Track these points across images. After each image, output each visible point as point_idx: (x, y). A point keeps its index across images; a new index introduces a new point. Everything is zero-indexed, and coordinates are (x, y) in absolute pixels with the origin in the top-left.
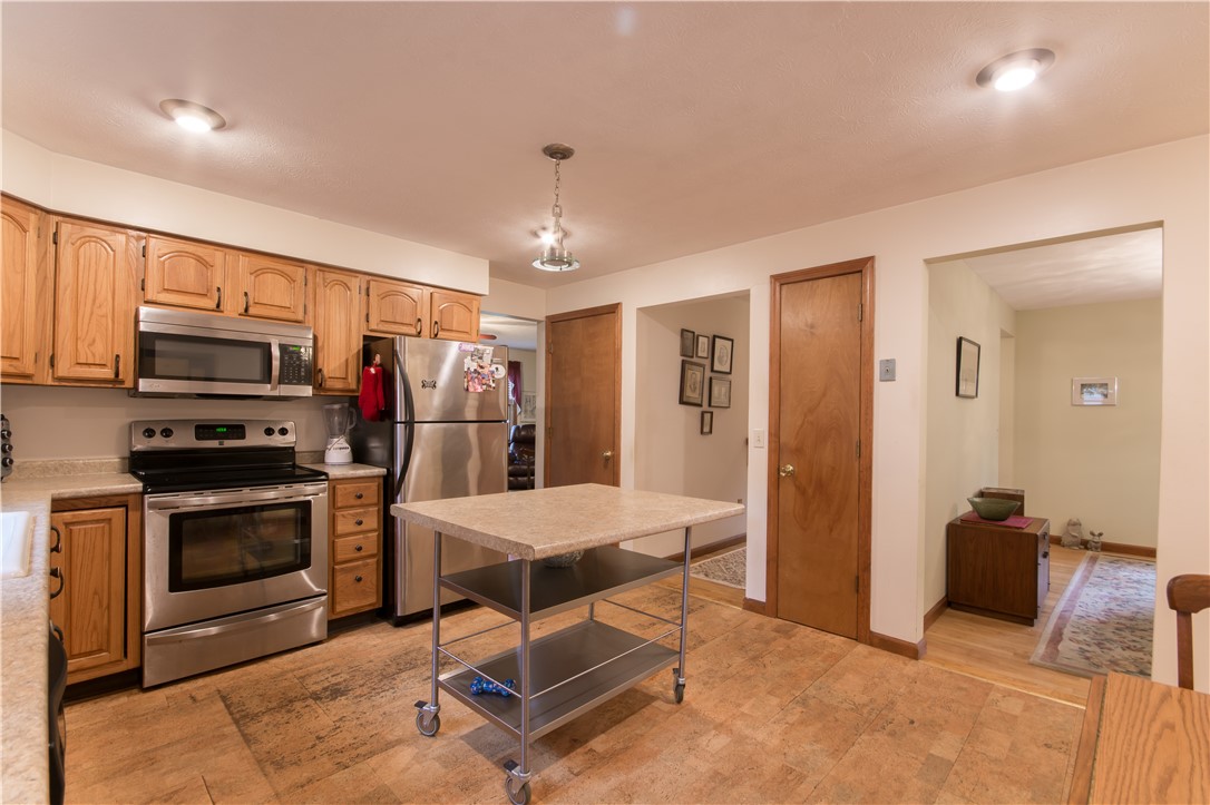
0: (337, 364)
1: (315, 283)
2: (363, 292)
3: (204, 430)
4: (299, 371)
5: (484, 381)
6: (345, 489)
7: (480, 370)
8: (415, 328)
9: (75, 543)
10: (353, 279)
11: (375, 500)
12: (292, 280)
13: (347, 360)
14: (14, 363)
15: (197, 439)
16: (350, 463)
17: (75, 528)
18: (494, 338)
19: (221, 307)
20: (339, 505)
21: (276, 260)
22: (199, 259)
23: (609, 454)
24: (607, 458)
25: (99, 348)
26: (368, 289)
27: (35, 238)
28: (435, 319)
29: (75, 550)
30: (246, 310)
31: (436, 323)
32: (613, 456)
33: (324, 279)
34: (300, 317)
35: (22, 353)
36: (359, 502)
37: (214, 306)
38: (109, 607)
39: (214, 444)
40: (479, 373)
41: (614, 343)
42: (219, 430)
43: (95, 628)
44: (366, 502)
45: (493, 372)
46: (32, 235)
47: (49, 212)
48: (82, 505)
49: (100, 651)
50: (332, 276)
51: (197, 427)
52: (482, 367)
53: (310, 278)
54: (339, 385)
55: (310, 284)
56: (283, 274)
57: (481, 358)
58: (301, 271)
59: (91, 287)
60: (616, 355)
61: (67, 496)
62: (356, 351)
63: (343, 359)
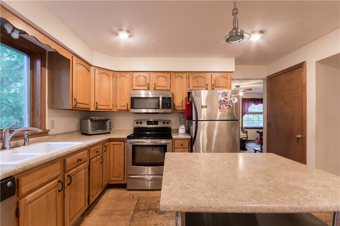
0: (180, 102)
1: (173, 78)
2: (188, 78)
3: (149, 123)
4: (168, 105)
5: (228, 104)
6: (178, 142)
7: (226, 100)
8: (206, 88)
9: (114, 149)
10: (184, 74)
11: (187, 147)
12: (166, 78)
13: (182, 101)
14: (108, 107)
15: (147, 125)
16: (185, 133)
17: (115, 146)
18: (251, 90)
19: (149, 89)
20: (176, 147)
21: (162, 73)
22: (144, 77)
23: (300, 136)
24: (298, 138)
25: (124, 102)
26: (189, 77)
27: (112, 78)
28: (213, 83)
29: (114, 151)
30: (155, 89)
31: (213, 85)
32: (302, 137)
33: (175, 76)
34: (169, 89)
35: (109, 104)
36: (182, 147)
37: (147, 88)
38: (121, 166)
39: (151, 126)
40: (225, 101)
41: (302, 82)
42: (152, 122)
43: (118, 171)
44: (184, 147)
45: (231, 101)
46: (111, 77)
47: (115, 71)
48: (116, 140)
49: (119, 177)
50: (177, 75)
51: (148, 122)
52: (227, 99)
53: (172, 76)
54: (180, 108)
55: (172, 78)
56: (164, 77)
57: (226, 95)
58: (169, 75)
59: (123, 88)
60: (303, 87)
61: (112, 138)
62: (185, 97)
63: (182, 100)
